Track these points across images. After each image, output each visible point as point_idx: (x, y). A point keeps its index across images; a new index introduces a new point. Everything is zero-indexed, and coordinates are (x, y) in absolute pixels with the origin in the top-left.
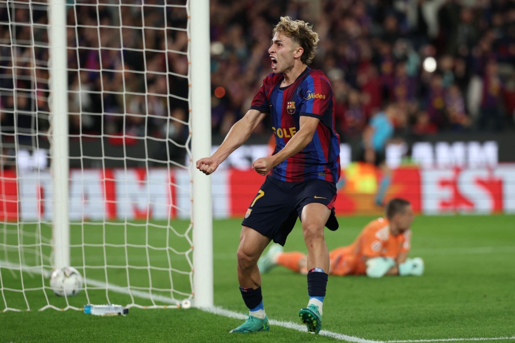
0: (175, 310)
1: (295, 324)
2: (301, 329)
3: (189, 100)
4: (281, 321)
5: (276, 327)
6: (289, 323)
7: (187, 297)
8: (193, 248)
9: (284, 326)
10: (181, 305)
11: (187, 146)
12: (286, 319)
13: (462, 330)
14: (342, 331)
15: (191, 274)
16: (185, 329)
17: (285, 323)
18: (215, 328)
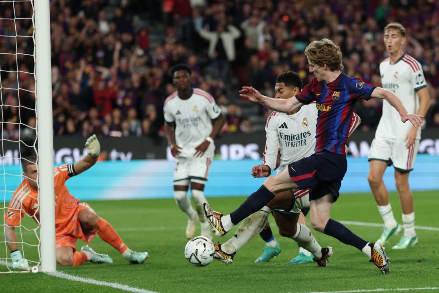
0: (27, 274)
1: (119, 284)
2: (124, 289)
3: (36, 110)
4: (109, 282)
5: (105, 287)
6: (115, 284)
7: (36, 264)
8: (40, 226)
9: (111, 286)
10: (31, 270)
11: (34, 146)
12: (113, 280)
13: (249, 288)
14: (156, 290)
15: (39, 245)
16: (33, 289)
17: (112, 283)
18: (57, 288)
